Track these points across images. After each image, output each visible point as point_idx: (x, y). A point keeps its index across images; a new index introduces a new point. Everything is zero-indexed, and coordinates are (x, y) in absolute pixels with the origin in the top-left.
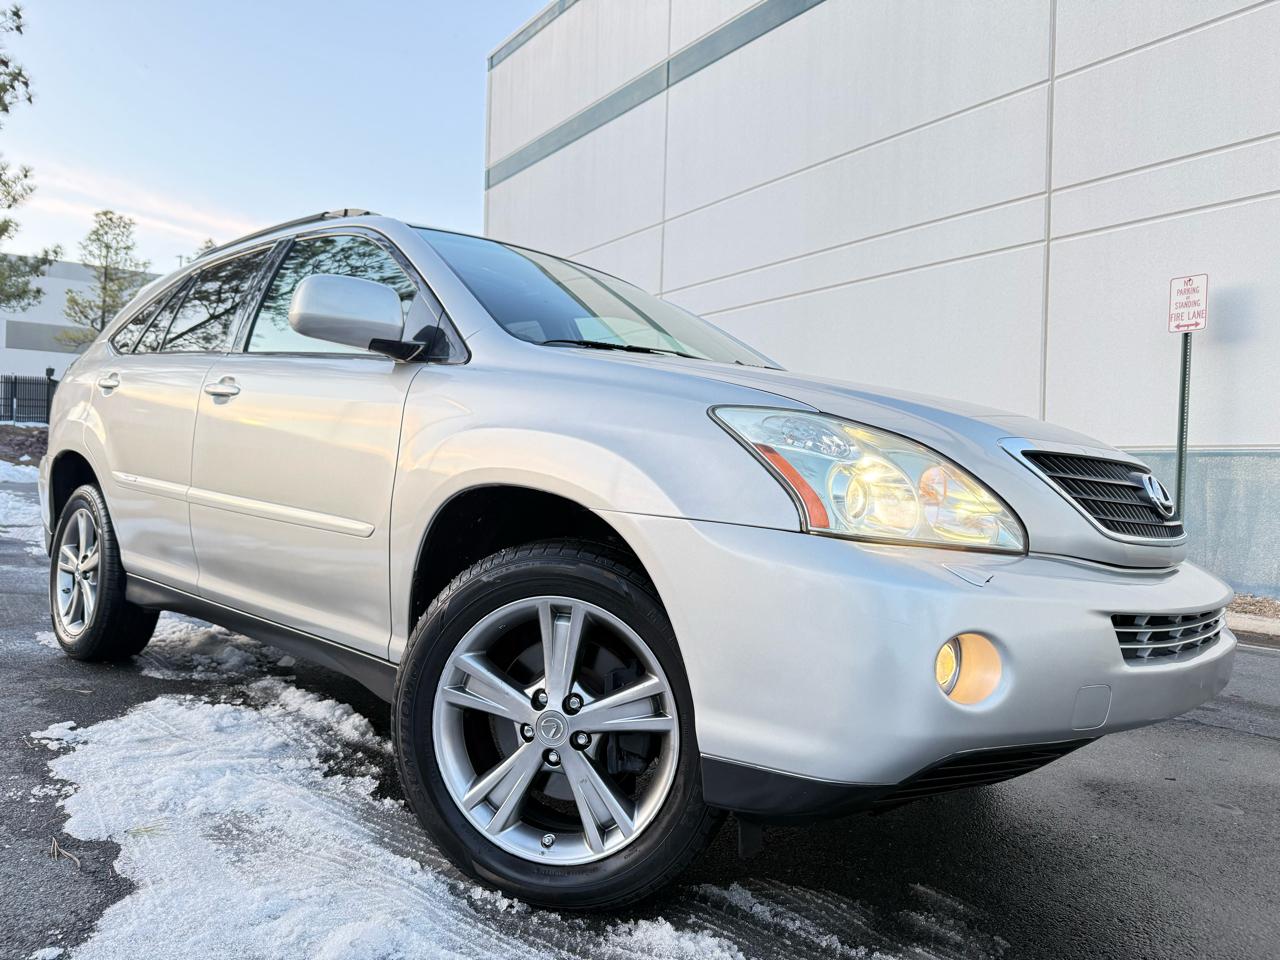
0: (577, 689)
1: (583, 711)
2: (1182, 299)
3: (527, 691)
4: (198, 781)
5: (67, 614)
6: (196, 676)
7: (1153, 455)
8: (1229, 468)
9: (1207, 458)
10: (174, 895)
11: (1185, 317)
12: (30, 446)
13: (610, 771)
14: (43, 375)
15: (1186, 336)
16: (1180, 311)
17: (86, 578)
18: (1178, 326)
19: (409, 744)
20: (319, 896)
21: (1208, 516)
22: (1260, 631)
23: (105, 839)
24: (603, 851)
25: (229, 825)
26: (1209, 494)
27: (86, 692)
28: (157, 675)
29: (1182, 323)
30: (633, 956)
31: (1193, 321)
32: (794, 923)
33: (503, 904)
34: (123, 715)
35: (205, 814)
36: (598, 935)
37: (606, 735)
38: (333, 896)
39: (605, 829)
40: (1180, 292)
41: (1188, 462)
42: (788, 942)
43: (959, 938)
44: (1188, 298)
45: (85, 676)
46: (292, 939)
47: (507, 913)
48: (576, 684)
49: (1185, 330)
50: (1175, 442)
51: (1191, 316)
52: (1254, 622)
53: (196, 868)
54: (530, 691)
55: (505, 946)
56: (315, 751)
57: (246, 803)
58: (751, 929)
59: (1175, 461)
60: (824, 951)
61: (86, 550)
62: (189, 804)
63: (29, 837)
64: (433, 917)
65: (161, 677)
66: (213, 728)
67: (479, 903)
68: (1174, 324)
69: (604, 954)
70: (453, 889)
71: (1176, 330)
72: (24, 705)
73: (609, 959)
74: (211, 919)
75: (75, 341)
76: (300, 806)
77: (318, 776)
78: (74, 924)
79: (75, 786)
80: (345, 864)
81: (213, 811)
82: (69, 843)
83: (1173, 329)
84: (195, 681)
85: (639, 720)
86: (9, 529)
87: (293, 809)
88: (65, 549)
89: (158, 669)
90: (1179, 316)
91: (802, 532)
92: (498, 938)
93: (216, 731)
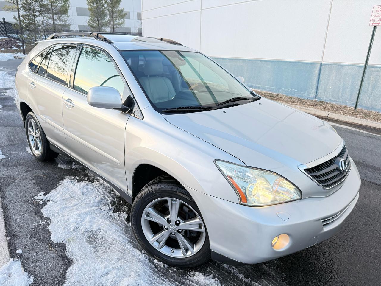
0: (179, 219)
1: (180, 224)
2: (376, 14)
3: (165, 217)
4: (81, 219)
5: (34, 147)
6: (73, 167)
7: (356, 66)
8: (379, 72)
9: (373, 68)
10: (82, 266)
11: (376, 20)
12: (4, 45)
13: (188, 237)
14: (2, 20)
15: (375, 27)
16: (374, 18)
17: (37, 139)
18: (373, 24)
19: (136, 228)
20: (117, 267)
21: (370, 87)
22: (377, 127)
23: (61, 242)
24: (186, 256)
25: (92, 236)
26: (372, 80)
27: (45, 176)
28: (62, 167)
29: (374, 23)
30: (194, 285)
31: (378, 22)
32: (233, 270)
33: (162, 266)
34: (57, 187)
35: (85, 232)
36: (186, 276)
37: (186, 231)
38: (121, 266)
39: (187, 250)
40: (376, 11)
41: (367, 69)
42: (232, 277)
43: (274, 274)
44: (378, 13)
45: (43, 168)
46: (113, 283)
47: (163, 268)
48: (178, 218)
49: (375, 25)
50: (364, 62)
51: (378, 20)
52: (376, 124)
53: (86, 255)
54: (166, 217)
55: (163, 282)
56: (109, 201)
57: (95, 227)
58: (223, 273)
59: (363, 68)
60: (240, 279)
61: (36, 131)
62: (81, 228)
63: (43, 242)
64: (146, 273)
65: (64, 168)
66: (81, 194)
67: (156, 265)
68: (372, 22)
69: (187, 283)
70: (149, 259)
71: (372, 25)
72: (29, 183)
73: (189, 285)
74: (92, 275)
75: (10, 9)
76: (109, 229)
77: (111, 212)
78: (60, 276)
79: (50, 220)
80: (122, 253)
81: (87, 231)
82: (53, 245)
83: (371, 24)
84: (73, 169)
85: (195, 228)
86: (7, 91)
87: (107, 230)
88: (29, 129)
89: (62, 164)
90: (374, 20)
91: (239, 204)
92: (162, 280)
93: (82, 194)
